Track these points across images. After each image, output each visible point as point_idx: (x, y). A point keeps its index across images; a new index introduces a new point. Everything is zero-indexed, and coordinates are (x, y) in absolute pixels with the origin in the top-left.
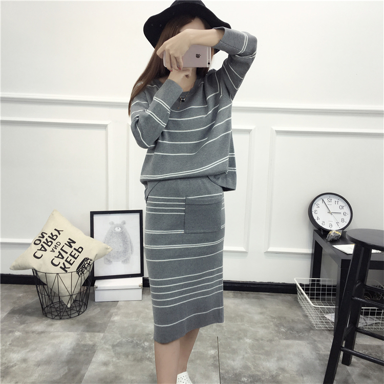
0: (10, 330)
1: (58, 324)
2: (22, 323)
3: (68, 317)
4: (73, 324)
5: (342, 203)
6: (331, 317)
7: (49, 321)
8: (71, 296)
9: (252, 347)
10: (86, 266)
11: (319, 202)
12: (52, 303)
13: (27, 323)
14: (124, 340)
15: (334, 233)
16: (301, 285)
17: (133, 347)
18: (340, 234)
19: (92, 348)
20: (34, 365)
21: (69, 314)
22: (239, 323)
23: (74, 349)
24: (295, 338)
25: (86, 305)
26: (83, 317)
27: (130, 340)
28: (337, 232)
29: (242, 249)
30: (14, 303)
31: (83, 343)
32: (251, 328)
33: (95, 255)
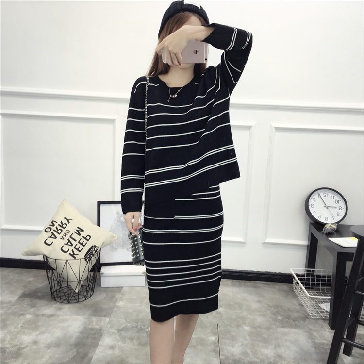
0: (21, 312)
1: (67, 308)
2: (33, 306)
3: (76, 301)
4: (80, 309)
5: (337, 198)
6: (326, 307)
7: (58, 305)
8: (79, 281)
9: (251, 334)
10: (93, 253)
11: (315, 196)
12: (61, 287)
13: (37, 307)
14: (129, 325)
15: (330, 226)
16: (297, 275)
17: (138, 332)
18: (336, 227)
19: (99, 332)
20: (45, 347)
21: (77, 298)
22: (237, 311)
23: (81, 333)
24: (291, 326)
25: (93, 290)
26: (89, 301)
27: (135, 325)
28: (333, 226)
29: (241, 240)
30: (25, 287)
31: (90, 326)
32: (249, 316)
33: (102, 242)
